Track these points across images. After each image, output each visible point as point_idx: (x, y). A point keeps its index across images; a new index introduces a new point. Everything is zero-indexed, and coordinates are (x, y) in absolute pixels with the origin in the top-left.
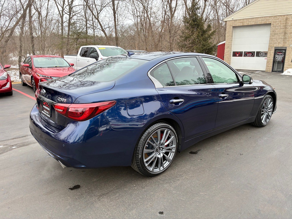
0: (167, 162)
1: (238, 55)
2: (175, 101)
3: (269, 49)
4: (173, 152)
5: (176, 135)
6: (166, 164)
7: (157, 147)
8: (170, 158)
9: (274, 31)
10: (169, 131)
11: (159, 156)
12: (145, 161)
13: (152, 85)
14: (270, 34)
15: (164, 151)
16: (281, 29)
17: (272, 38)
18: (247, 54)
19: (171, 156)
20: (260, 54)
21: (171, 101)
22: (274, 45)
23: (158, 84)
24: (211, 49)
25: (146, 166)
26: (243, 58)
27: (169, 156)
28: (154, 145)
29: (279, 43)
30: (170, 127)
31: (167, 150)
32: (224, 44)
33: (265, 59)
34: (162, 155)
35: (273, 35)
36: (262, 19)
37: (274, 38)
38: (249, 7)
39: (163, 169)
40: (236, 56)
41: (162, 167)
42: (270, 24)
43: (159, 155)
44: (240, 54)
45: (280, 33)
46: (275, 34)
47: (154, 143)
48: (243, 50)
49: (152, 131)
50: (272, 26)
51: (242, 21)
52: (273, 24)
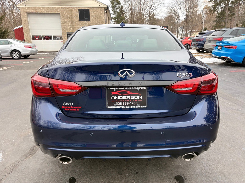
1: (37, 39)
3: (63, 33)
9: (63, 19)
14: (61, 22)
16: (68, 18)
17: (63, 25)
18: (45, 38)
20: (56, 38)
22: (66, 31)
26: (42, 41)
29: (69, 29)
33: (61, 41)
35: (63, 23)
36: (52, 8)
37: (65, 25)
40: (36, 40)
42: (59, 14)
44: (39, 38)
45: (68, 21)
46: (65, 22)
48: (42, 34)
50: (61, 15)
51: (34, 8)
52: (62, 14)
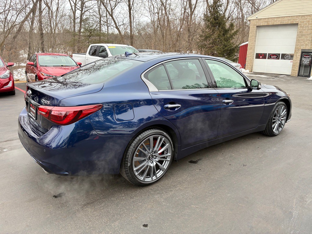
0: (161, 171)
1: (261, 57)
2: (170, 106)
3: (295, 51)
4: (168, 161)
5: (172, 143)
6: (160, 173)
7: (150, 154)
8: (164, 167)
9: (301, 32)
10: (164, 138)
11: (152, 165)
12: (134, 170)
13: (146, 88)
14: (297, 35)
15: (157, 160)
16: (309, 29)
17: (299, 40)
18: (271, 56)
19: (166, 165)
20: (286, 56)
21: (166, 106)
22: (301, 47)
23: (152, 88)
24: (233, 49)
25: (136, 174)
26: (267, 61)
27: (163, 165)
28: (146, 153)
29: (306, 45)
30: (165, 134)
31: (161, 158)
32: (247, 45)
33: (291, 62)
34: (155, 164)
35: (300, 36)
36: (288, 18)
37: (301, 40)
38: (275, 5)
39: (156, 178)
41: (155, 177)
42: (297, 24)
43: (152, 163)
44: (264, 56)
45: (307, 34)
46: (302, 35)
47: (146, 150)
48: (268, 52)
49: (143, 138)
50: (299, 26)
51: (266, 20)
52: (300, 24)
